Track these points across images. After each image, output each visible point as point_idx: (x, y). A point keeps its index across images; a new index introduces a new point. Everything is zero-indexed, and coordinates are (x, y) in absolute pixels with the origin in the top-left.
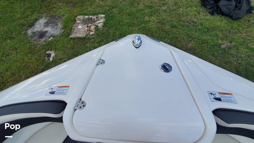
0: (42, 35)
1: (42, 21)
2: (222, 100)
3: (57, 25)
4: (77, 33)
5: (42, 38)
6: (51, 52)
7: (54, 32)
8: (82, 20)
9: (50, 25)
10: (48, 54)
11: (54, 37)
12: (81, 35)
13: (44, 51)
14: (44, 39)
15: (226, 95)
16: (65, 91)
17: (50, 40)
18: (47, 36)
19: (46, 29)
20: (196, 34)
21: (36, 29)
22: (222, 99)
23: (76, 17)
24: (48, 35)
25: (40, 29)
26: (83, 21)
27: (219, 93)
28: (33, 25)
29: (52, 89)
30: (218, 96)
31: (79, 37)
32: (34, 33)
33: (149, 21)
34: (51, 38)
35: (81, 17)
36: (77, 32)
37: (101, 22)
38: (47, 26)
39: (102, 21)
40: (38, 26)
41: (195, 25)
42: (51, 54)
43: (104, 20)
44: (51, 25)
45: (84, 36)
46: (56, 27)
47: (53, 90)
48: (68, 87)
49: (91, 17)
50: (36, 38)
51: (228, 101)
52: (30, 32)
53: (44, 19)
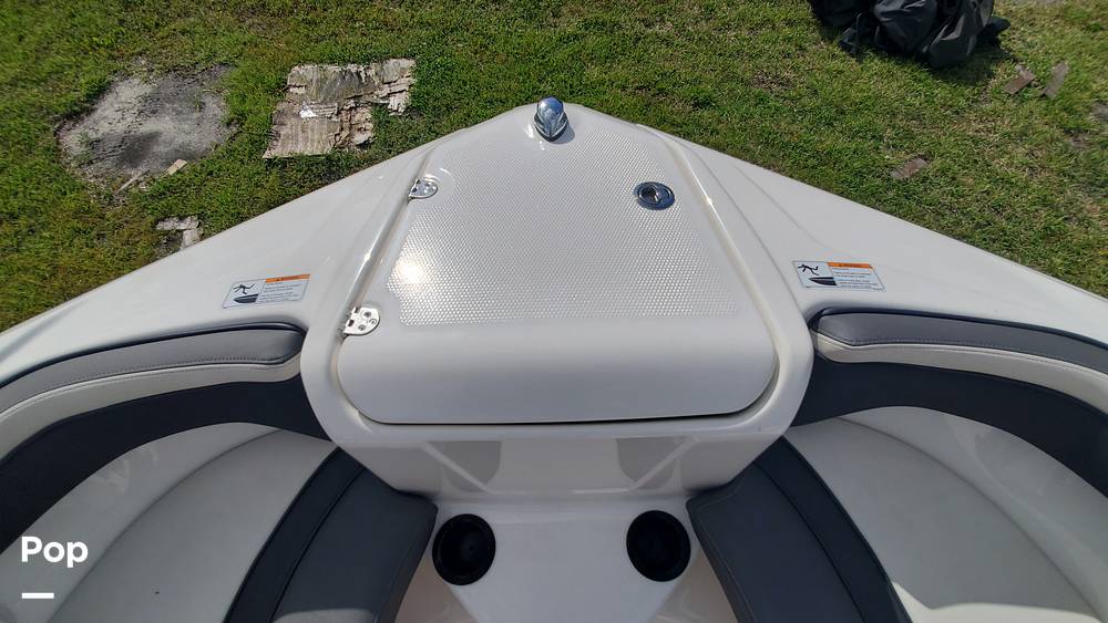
0: (134, 149)
1: (129, 92)
2: (837, 282)
3: (201, 106)
4: (294, 137)
5: (135, 166)
6: (182, 226)
7: (187, 139)
8: (314, 81)
9: (167, 105)
10: (167, 233)
11: (189, 157)
12: (312, 146)
13: (151, 219)
14: (143, 169)
15: (852, 270)
16: (295, 291)
17: (172, 170)
18: (157, 156)
19: (149, 126)
20: (794, 128)
21: (104, 128)
22: (836, 279)
23: (286, 70)
24: (160, 149)
25: (121, 128)
26: (319, 89)
27: (830, 264)
28: (90, 111)
29: (244, 288)
30: (824, 273)
31: (306, 153)
32: (93, 144)
33: (602, 83)
34: (180, 164)
35: (309, 71)
36: (297, 135)
37: (400, 92)
38: (154, 112)
39: (403, 83)
40: (109, 113)
41: (787, 95)
42: (181, 231)
43: (413, 81)
44: (174, 110)
45: (328, 149)
46: (196, 115)
47: (250, 292)
48: (306, 276)
49: (353, 68)
50: (108, 163)
51: (855, 285)
52: (72, 140)
53: (136, 81)
